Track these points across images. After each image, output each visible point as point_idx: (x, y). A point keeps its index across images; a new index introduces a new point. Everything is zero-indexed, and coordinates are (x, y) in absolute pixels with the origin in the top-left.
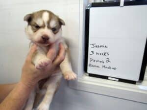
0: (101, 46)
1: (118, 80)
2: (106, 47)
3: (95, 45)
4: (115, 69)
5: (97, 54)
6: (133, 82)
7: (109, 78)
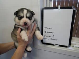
0: (49, 29)
1: (58, 46)
2: (52, 29)
3: (47, 28)
4: (57, 40)
5: (48, 32)
6: (66, 47)
7: (54, 45)
